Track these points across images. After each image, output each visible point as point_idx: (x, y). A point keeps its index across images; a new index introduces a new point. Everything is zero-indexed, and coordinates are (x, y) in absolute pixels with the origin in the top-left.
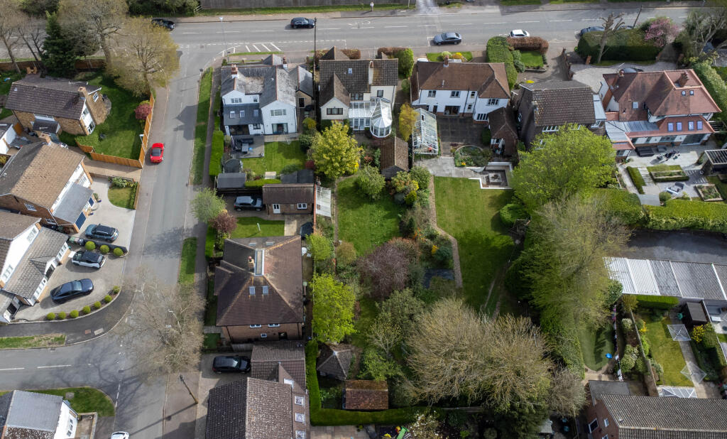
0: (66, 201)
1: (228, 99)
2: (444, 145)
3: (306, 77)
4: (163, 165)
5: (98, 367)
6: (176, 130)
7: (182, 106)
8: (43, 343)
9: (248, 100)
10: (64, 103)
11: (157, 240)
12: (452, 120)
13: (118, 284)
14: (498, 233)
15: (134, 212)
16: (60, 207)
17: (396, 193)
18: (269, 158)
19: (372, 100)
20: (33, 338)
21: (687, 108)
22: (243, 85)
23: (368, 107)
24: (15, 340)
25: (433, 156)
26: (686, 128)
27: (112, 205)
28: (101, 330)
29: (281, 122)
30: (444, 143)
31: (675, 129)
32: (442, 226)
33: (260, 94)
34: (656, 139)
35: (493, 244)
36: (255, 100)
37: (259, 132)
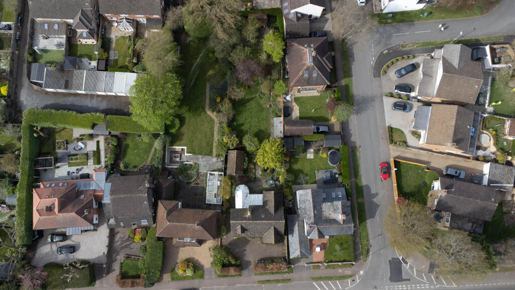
2: (203, 184)
5: (381, 34)
6: (377, 194)
7: (377, 217)
8: (411, 45)
11: (368, 105)
13: (383, 78)
14: (183, 115)
15: (387, 125)
18: (313, 170)
20: (417, 47)
24: (425, 46)
27: (402, 129)
28: (385, 52)
30: (203, 186)
32: (212, 120)
35: (187, 108)
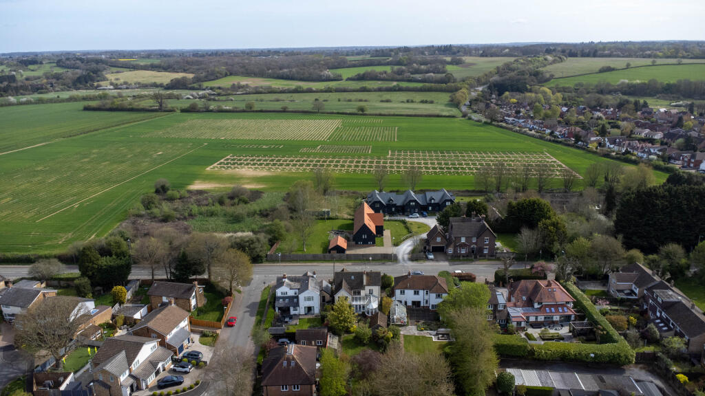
0: (175, 335)
1: (279, 292)
2: (411, 321)
3: (327, 286)
4: (235, 328)
6: (245, 312)
7: (250, 302)
9: (291, 293)
10: (183, 291)
12: (417, 310)
13: (200, 380)
15: (213, 348)
16: (171, 339)
17: (379, 339)
18: (301, 325)
19: (366, 295)
21: (554, 298)
22: (288, 285)
23: (364, 299)
25: (404, 326)
26: (557, 311)
27: (200, 344)
29: (311, 306)
31: (551, 312)
33: (299, 289)
34: (541, 318)
36: (296, 294)
37: (296, 312)
